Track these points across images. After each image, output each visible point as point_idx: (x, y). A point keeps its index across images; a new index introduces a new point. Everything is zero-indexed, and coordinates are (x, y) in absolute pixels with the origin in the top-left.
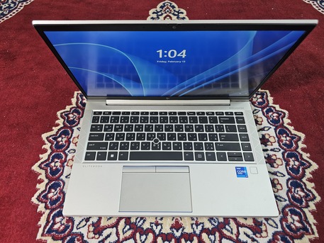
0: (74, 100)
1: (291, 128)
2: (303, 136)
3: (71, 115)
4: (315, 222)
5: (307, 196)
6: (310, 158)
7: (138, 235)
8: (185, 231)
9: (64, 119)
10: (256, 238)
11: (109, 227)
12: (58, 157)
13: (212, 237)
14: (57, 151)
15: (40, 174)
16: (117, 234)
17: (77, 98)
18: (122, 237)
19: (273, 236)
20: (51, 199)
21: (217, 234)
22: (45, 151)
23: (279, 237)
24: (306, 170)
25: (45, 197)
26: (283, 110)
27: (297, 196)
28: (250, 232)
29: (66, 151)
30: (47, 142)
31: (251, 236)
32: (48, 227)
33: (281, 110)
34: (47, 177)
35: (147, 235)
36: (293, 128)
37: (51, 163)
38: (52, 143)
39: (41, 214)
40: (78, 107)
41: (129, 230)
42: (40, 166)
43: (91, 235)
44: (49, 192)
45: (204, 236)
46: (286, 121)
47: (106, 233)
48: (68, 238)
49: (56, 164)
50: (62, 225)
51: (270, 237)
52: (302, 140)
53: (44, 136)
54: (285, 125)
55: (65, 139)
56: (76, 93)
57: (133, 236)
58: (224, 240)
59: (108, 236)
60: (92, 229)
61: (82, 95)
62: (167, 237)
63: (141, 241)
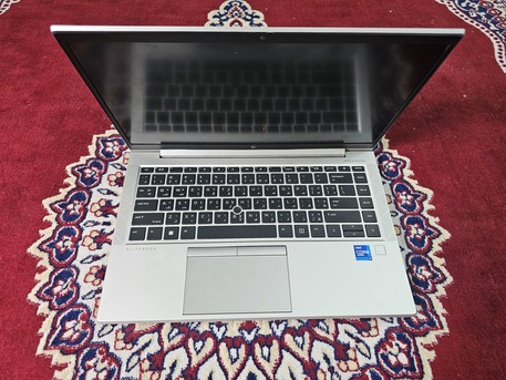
0: (92, 149)
1: (414, 183)
2: (430, 193)
3: (87, 171)
4: (444, 311)
5: (435, 276)
6: (439, 224)
7: (191, 341)
9: (78, 176)
10: (362, 338)
11: (147, 332)
12: (69, 232)
13: (299, 339)
14: (66, 224)
15: (41, 259)
16: (160, 341)
17: (98, 145)
18: (167, 345)
19: (386, 334)
20: (58, 294)
21: (307, 335)
22: (48, 224)
23: (395, 335)
24: (434, 241)
25: (50, 292)
26: (402, 158)
27: (421, 277)
28: (353, 330)
29: (81, 224)
30: (50, 211)
31: (355, 335)
32: (54, 336)
33: (399, 157)
34: (51, 263)
35: (204, 341)
36: (416, 182)
37: (58, 241)
38: (59, 213)
39: (43, 318)
40: (98, 158)
41: (177, 334)
42: (40, 248)
43: (121, 344)
44: (55, 285)
45: (288, 338)
46: (407, 172)
47: (142, 341)
48: (85, 351)
49: (66, 244)
50: (75, 332)
51: (382, 335)
52: (429, 198)
53: (46, 203)
54: (405, 178)
55: (78, 207)
56: (95, 137)
57: (184, 344)
58: (316, 343)
59: (147, 345)
60: (121, 335)
61: (104, 141)
62: (233, 343)
63: (195, 349)
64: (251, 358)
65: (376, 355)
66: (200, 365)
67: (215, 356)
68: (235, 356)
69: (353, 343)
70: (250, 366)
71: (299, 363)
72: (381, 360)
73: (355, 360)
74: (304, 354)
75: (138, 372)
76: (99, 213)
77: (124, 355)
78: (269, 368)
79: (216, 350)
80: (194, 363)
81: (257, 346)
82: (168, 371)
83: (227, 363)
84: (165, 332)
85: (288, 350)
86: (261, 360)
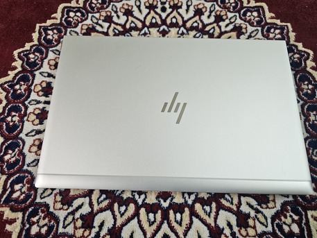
0: (35, 36)
1: (315, 74)
3: (31, 56)
7: (116, 205)
8: (175, 201)
9: (23, 60)
10: (260, 209)
11: (80, 196)
12: (17, 109)
13: (207, 208)
14: (14, 102)
16: (91, 204)
17: (40, 33)
18: (96, 208)
19: (281, 207)
20: (8, 161)
21: (214, 205)
23: (289, 208)
25: (1, 159)
26: (306, 50)
28: (254, 202)
29: (26, 103)
30: (1, 90)
31: (255, 206)
32: (5, 196)
33: (304, 49)
34: (2, 135)
35: (127, 206)
37: (7, 117)
38: (8, 92)
40: (40, 44)
41: (105, 199)
43: (59, 205)
44: (6, 153)
45: (198, 207)
46: (310, 64)
47: (76, 203)
48: (30, 210)
49: (14, 119)
50: (22, 193)
51: (278, 207)
54: (308, 69)
55: (24, 87)
56: (38, 25)
57: (110, 207)
58: (221, 212)
59: (80, 207)
60: (59, 198)
61: (46, 29)
62: (151, 209)
63: (120, 212)
64: (166, 222)
65: (272, 224)
66: (123, 225)
67: (136, 220)
68: (152, 220)
69: (253, 213)
70: (165, 228)
71: (206, 228)
72: (276, 228)
73: (254, 227)
74: (211, 221)
75: (73, 229)
76: (41, 93)
77: (61, 214)
78: (180, 231)
79: (137, 214)
80: (119, 223)
81: (171, 212)
82: (97, 229)
83: (145, 225)
84: (95, 197)
85: (198, 216)
86: (174, 224)
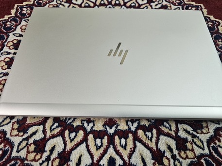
0: (13, 11)
3: (8, 23)
7: (67, 132)
8: (119, 128)
10: (196, 134)
11: (35, 124)
13: (149, 134)
16: (44, 132)
18: (48, 134)
19: (214, 132)
21: (154, 131)
26: (217, 20)
28: (190, 129)
31: (191, 132)
33: (215, 19)
35: (77, 132)
40: (16, 16)
41: (57, 127)
43: (15, 132)
45: (140, 133)
46: (221, 28)
47: (31, 130)
51: (212, 133)
54: (220, 31)
56: (16, 5)
57: (61, 134)
58: (162, 137)
59: (34, 133)
60: (16, 126)
61: (22, 7)
62: (98, 135)
63: (70, 138)
64: (111, 146)
65: (208, 146)
66: (72, 149)
67: (84, 145)
68: (99, 144)
69: (190, 138)
70: (111, 152)
71: (148, 152)
72: (212, 151)
73: (192, 150)
74: (153, 145)
75: (26, 153)
76: (12, 47)
77: (16, 140)
78: (125, 155)
79: (85, 140)
80: (68, 148)
81: (117, 137)
82: (48, 153)
83: (93, 149)
84: (48, 125)
85: (141, 141)
86: (119, 148)
